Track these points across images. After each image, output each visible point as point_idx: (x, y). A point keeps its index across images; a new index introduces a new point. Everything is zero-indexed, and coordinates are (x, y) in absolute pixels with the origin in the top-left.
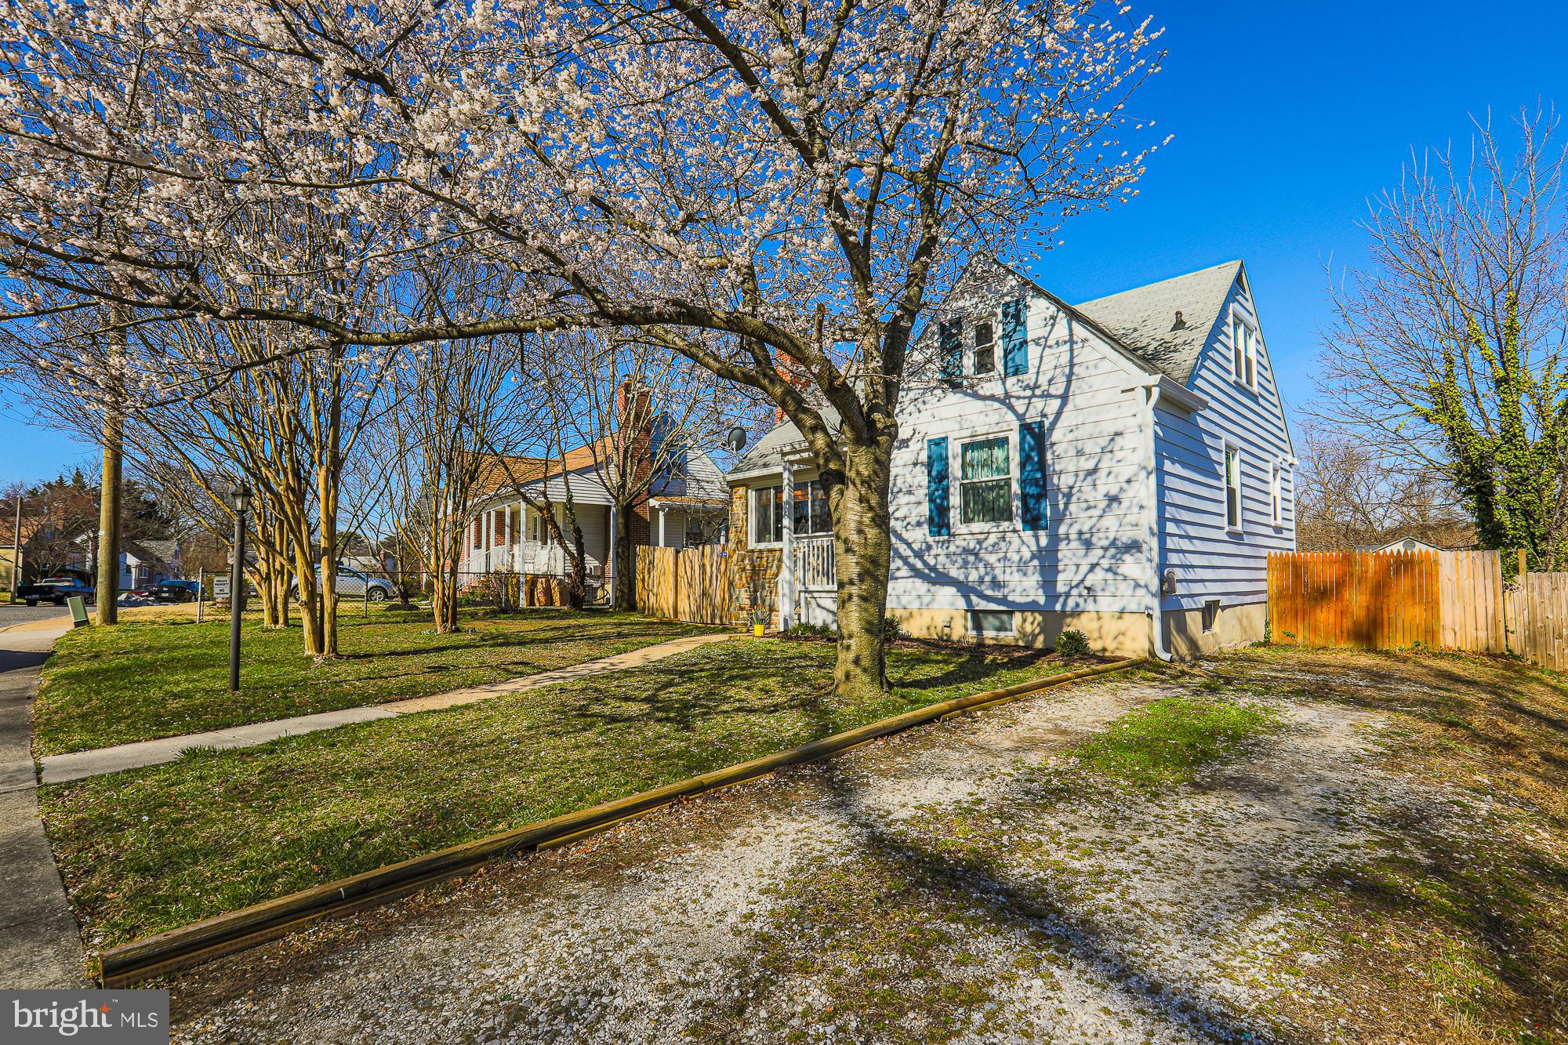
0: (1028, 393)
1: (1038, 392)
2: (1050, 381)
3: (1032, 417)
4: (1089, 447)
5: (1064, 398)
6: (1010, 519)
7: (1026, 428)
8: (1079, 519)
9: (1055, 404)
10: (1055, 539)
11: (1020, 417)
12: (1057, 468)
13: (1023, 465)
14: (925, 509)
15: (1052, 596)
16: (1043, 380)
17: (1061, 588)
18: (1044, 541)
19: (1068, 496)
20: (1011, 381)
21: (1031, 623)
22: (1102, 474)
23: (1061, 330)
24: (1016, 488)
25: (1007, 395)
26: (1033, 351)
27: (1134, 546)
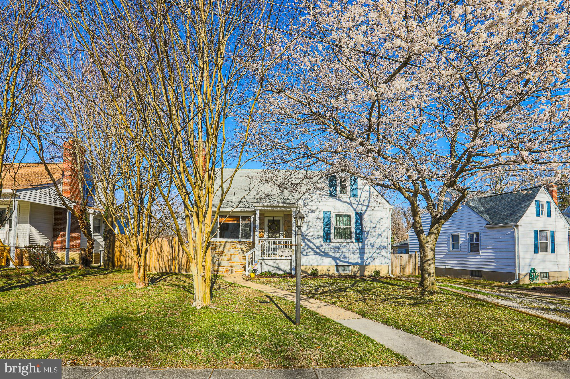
0: (357, 203)
1: (360, 203)
2: (364, 201)
3: (358, 210)
4: (373, 221)
5: (368, 206)
6: (350, 238)
7: (357, 213)
8: (371, 240)
9: (364, 208)
10: (364, 245)
11: (355, 210)
12: (365, 225)
13: (356, 223)
14: (322, 234)
15: (363, 261)
16: (362, 200)
17: (365, 258)
18: (361, 245)
19: (368, 233)
20: (352, 199)
21: (355, 269)
22: (377, 228)
23: (367, 188)
24: (353, 230)
25: (351, 203)
26: (359, 192)
27: (385, 247)
